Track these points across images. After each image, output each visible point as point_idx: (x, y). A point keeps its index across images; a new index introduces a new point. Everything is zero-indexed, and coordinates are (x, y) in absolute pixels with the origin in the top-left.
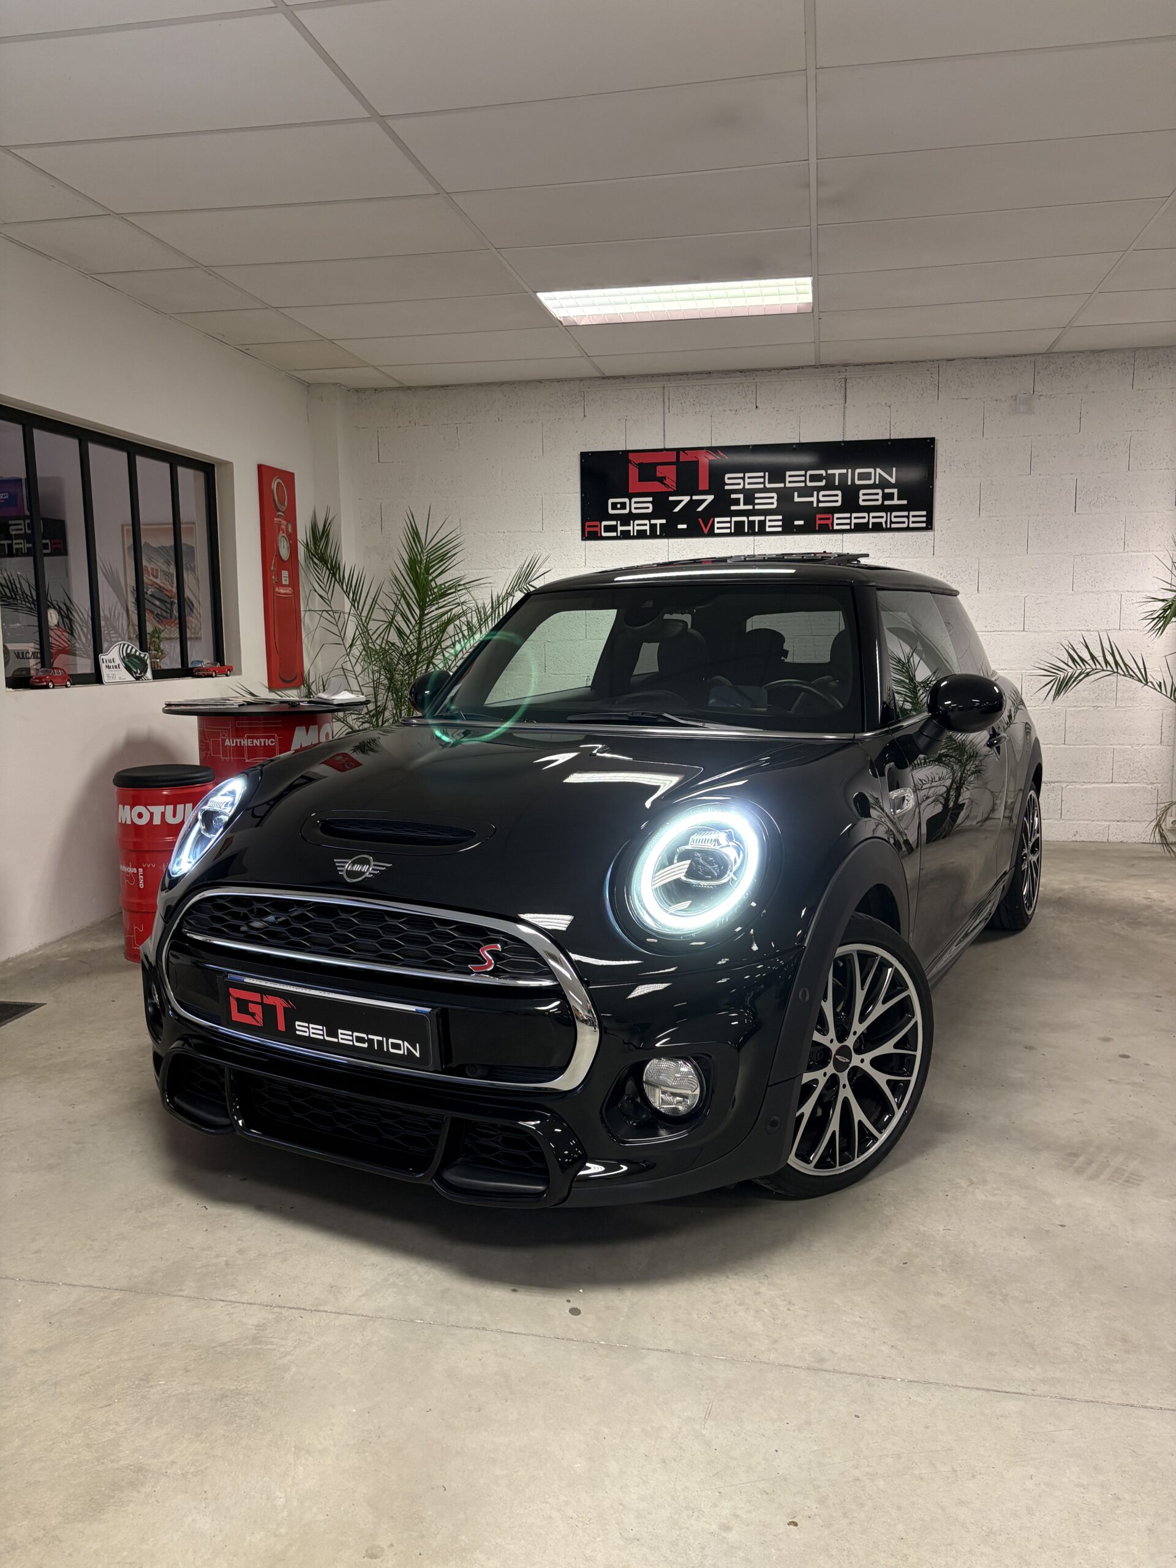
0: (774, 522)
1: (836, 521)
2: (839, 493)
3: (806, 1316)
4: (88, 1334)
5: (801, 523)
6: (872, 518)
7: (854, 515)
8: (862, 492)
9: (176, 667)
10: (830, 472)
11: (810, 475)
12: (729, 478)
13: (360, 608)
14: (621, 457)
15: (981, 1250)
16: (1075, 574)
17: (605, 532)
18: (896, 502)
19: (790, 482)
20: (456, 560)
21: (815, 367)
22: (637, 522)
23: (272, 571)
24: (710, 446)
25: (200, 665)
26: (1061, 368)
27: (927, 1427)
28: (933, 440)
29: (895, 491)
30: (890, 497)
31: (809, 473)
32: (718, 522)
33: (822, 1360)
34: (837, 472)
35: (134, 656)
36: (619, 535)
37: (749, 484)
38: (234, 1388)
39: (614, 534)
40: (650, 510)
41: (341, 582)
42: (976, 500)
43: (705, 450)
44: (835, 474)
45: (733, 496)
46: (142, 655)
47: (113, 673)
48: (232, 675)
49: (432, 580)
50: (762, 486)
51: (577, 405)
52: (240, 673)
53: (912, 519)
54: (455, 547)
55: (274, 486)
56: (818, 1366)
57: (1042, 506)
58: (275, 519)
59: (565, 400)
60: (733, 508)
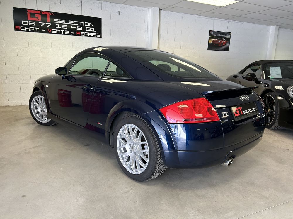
0: (67, 32)
1: (81, 34)
2: (81, 27)
5: (73, 33)
6: (89, 34)
7: (85, 33)
8: (86, 28)
10: (79, 22)
12: (55, 20)
14: (25, 10)
17: (21, 29)
18: (94, 31)
19: (70, 23)
22: (30, 28)
28: (101, 18)
29: (94, 28)
30: (92, 30)
31: (74, 22)
32: (53, 30)
34: (81, 22)
36: (26, 30)
37: (60, 22)
39: (24, 30)
40: (34, 25)
42: (110, 33)
43: (48, 12)
45: (56, 24)
50: (63, 23)
53: (97, 35)
57: (122, 35)
60: (56, 27)
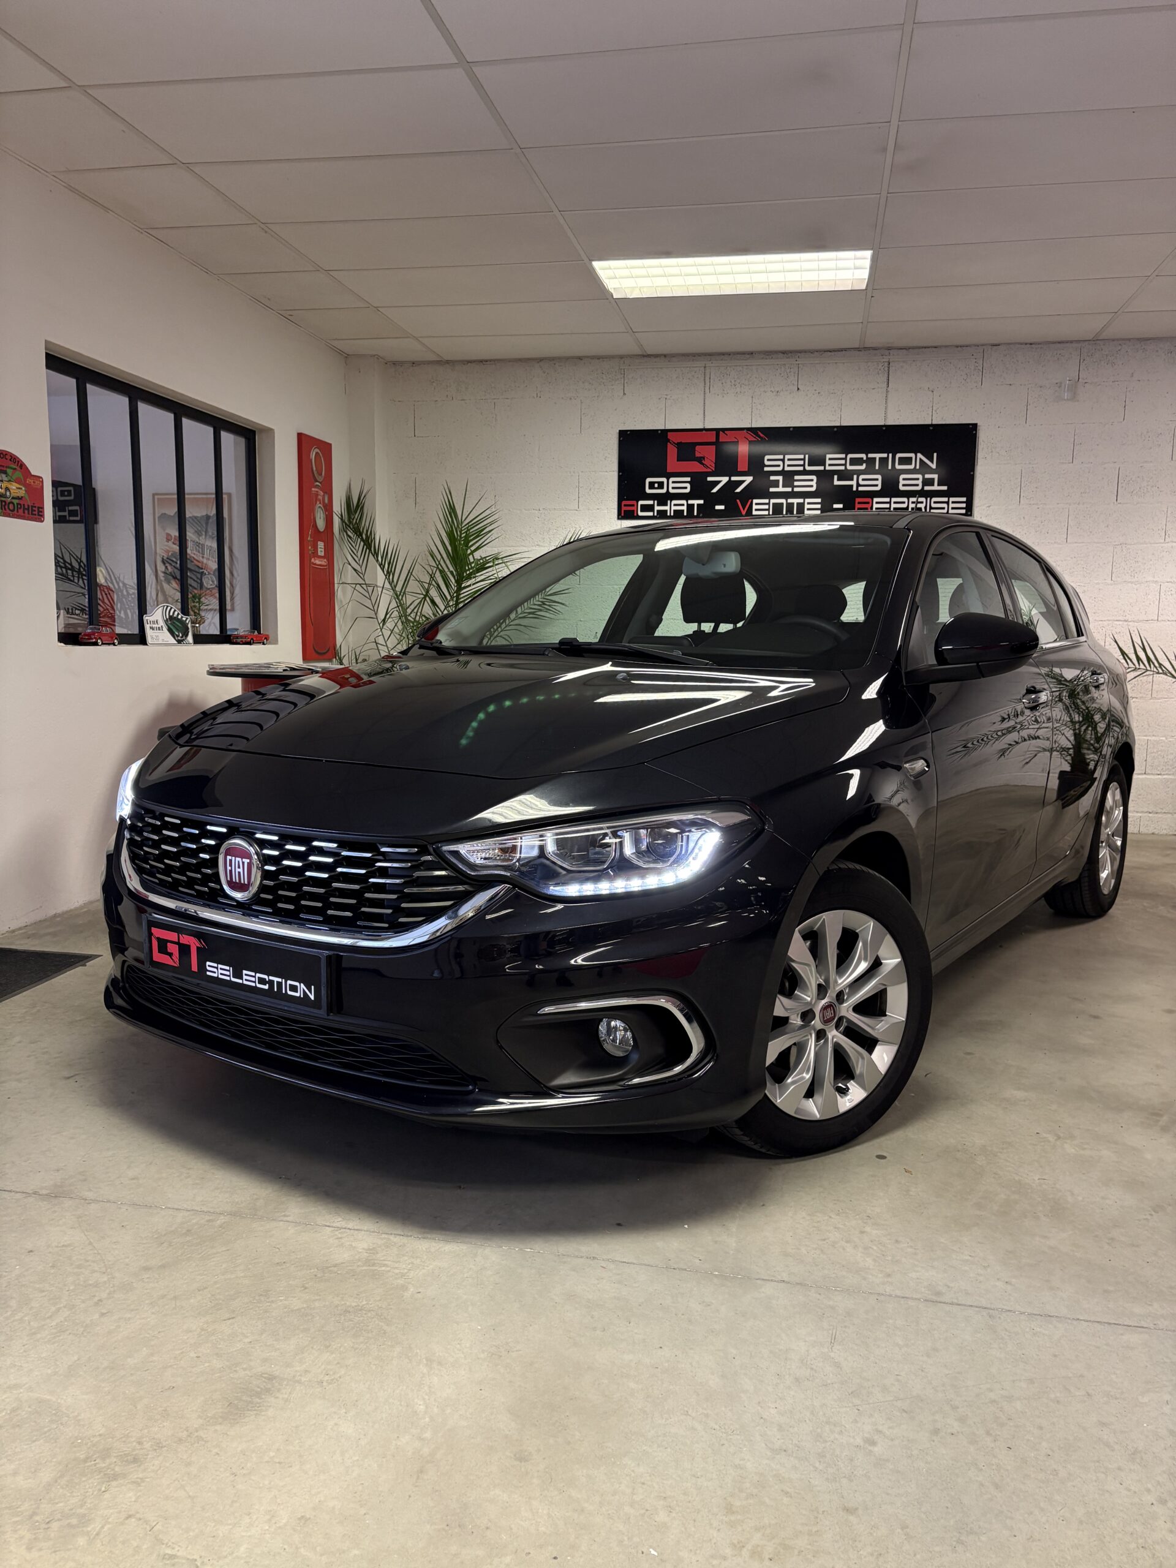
0: (812, 507)
1: (875, 506)
2: (879, 477)
3: (916, 1254)
4: (199, 1254)
5: (841, 506)
6: (911, 503)
7: (894, 500)
8: (902, 477)
9: (215, 633)
10: (870, 455)
11: (851, 459)
12: (768, 460)
13: (395, 580)
14: (659, 437)
15: (1080, 1198)
16: (1114, 564)
17: (641, 511)
18: (936, 487)
19: (830, 465)
20: (494, 534)
21: (858, 349)
22: (674, 502)
23: (309, 541)
24: (750, 426)
25: (236, 633)
26: (1107, 355)
27: (1055, 1356)
28: (975, 426)
29: (935, 476)
30: (930, 482)
31: (850, 456)
32: (756, 504)
33: (939, 1294)
34: (878, 456)
35: (176, 619)
36: (656, 514)
37: (789, 466)
38: (354, 1304)
39: (651, 514)
40: (688, 491)
41: (376, 554)
42: (1017, 488)
43: (745, 431)
44: (875, 458)
45: (772, 478)
46: (184, 619)
47: (157, 634)
48: (270, 643)
49: (469, 554)
50: (801, 468)
51: (617, 382)
52: (276, 642)
53: (951, 505)
54: (491, 523)
55: (313, 456)
56: (935, 1299)
57: (1083, 495)
58: (313, 489)
59: (605, 377)
60: (772, 490)
